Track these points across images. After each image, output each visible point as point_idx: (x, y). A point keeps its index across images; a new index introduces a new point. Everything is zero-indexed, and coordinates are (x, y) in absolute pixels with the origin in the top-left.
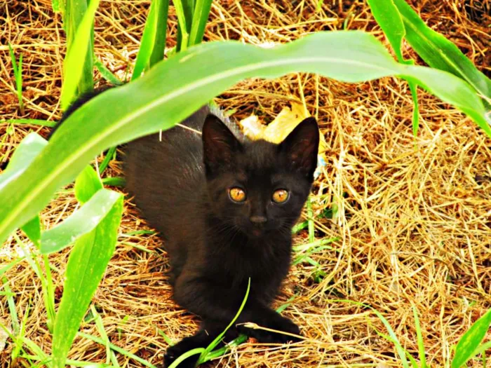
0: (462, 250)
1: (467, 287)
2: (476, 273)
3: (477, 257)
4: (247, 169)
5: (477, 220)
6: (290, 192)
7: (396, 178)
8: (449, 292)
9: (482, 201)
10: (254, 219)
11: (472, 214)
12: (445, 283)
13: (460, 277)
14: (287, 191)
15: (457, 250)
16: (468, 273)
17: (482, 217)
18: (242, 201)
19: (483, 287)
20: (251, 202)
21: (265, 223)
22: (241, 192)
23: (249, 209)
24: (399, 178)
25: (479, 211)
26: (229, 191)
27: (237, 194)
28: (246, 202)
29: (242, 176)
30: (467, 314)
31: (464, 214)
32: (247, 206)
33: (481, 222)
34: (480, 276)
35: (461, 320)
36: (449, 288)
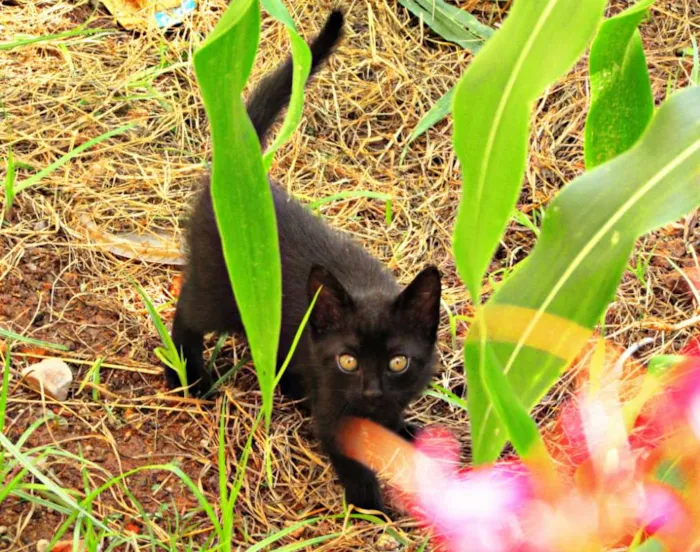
0: (327, 101)
1: (329, 140)
2: (340, 126)
3: (343, 109)
4: (359, 332)
5: (349, 70)
6: (409, 359)
7: (267, 23)
8: (305, 144)
9: (355, 51)
10: (369, 393)
11: (343, 64)
12: (303, 135)
13: (322, 129)
14: (406, 358)
15: (321, 101)
16: (331, 125)
17: (354, 67)
18: (353, 371)
19: (346, 141)
20: (365, 373)
21: (380, 397)
22: (352, 359)
23: (362, 381)
24: (270, 23)
25: (352, 61)
26: (337, 358)
27: (347, 362)
28: (358, 373)
29: (352, 340)
30: (320, 168)
31: (335, 64)
32: (359, 378)
33: (353, 73)
34: (343, 129)
35: (314, 174)
36: (307, 140)
